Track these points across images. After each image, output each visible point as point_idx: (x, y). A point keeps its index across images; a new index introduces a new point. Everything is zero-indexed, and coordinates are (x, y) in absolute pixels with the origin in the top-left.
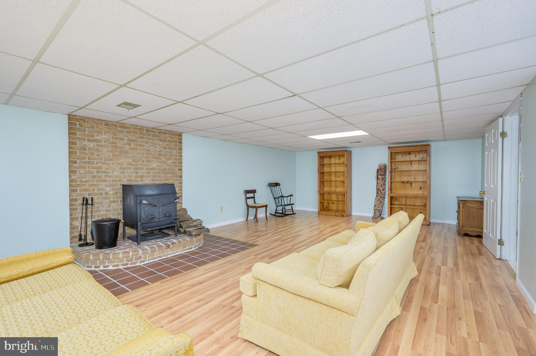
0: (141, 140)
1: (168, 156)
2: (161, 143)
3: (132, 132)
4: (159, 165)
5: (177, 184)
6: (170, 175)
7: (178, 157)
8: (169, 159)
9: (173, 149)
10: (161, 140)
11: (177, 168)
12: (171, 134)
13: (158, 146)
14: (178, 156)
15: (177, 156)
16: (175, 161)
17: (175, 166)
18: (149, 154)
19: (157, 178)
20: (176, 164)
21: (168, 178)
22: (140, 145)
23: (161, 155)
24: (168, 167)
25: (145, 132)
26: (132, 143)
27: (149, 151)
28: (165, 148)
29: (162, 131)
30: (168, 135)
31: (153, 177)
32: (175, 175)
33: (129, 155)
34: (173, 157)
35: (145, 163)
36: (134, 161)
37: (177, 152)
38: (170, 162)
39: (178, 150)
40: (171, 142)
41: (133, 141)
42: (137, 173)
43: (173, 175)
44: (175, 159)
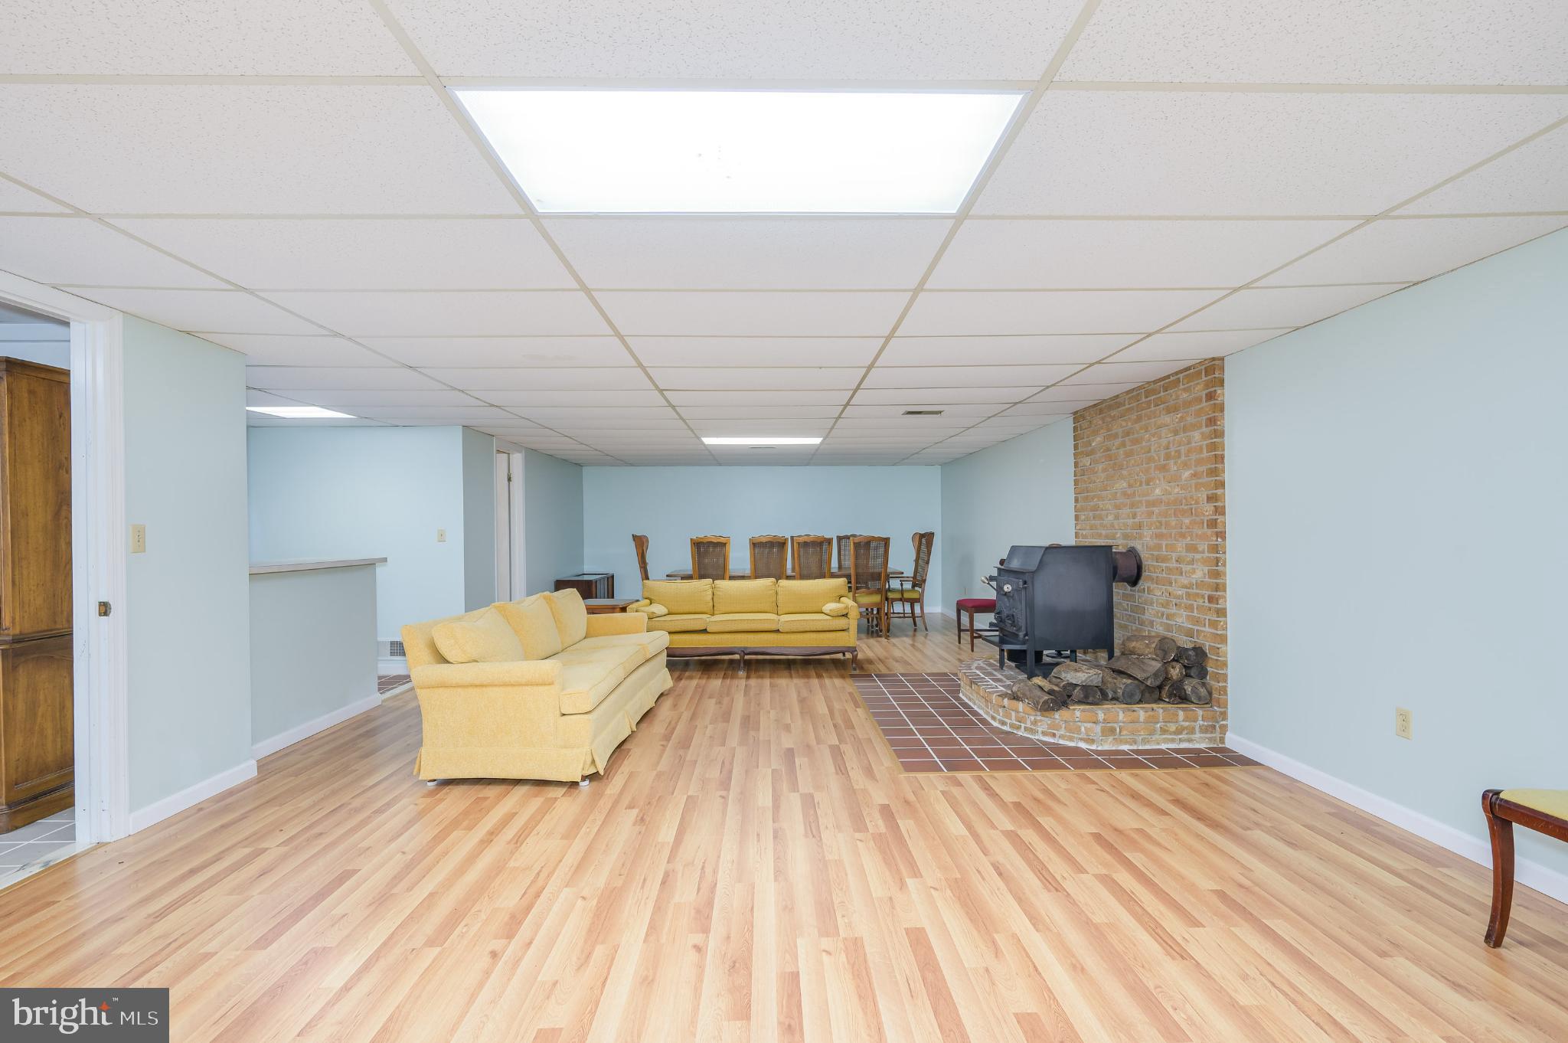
0: (1137, 426)
1: (1183, 458)
2: (1167, 419)
3: (1128, 409)
4: (1166, 490)
5: (1203, 552)
6: (1187, 521)
7: (1205, 454)
8: (1186, 465)
9: (1195, 427)
10: (1169, 411)
11: (1203, 495)
12: (1190, 378)
13: (1164, 431)
14: (1204, 447)
15: (1201, 448)
16: (1200, 469)
17: (1198, 487)
18: (1150, 460)
19: (1164, 530)
20: (1200, 481)
21: (1183, 530)
22: (1136, 441)
23: (1168, 457)
24: (1183, 491)
25: (1144, 400)
26: (1127, 439)
27: (1149, 452)
28: (1176, 432)
29: (1172, 378)
30: (1182, 387)
31: (1157, 528)
32: (1198, 519)
33: (1125, 472)
34: (1194, 457)
35: (1145, 487)
36: (1130, 486)
37: (1202, 434)
38: (1187, 474)
39: (1204, 429)
40: (1188, 404)
41: (1128, 434)
42: (1134, 516)
43: (1194, 518)
44: (1199, 462)
